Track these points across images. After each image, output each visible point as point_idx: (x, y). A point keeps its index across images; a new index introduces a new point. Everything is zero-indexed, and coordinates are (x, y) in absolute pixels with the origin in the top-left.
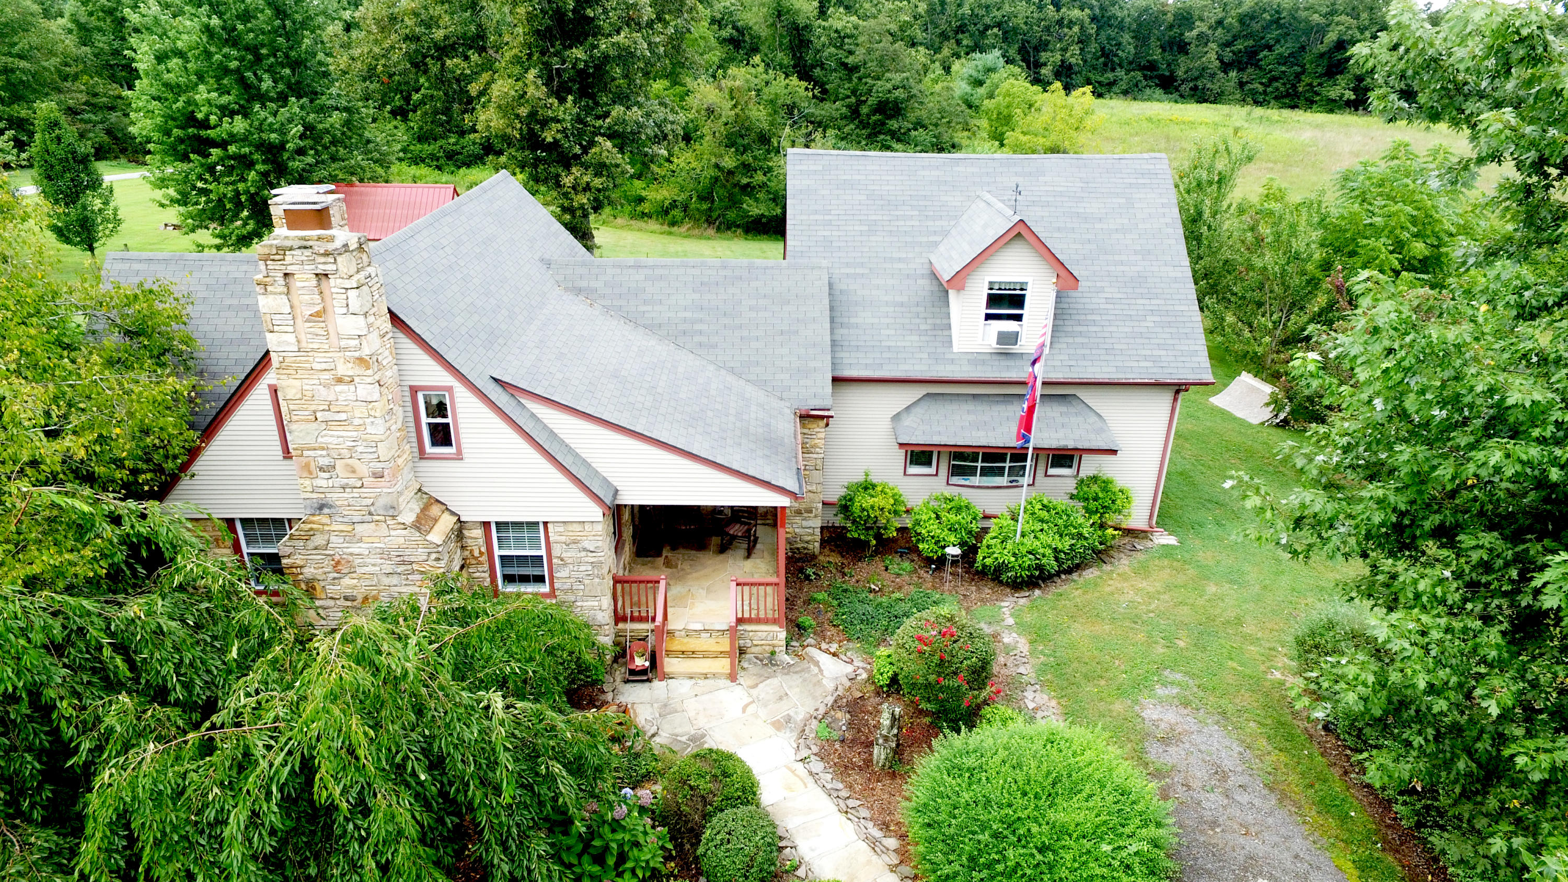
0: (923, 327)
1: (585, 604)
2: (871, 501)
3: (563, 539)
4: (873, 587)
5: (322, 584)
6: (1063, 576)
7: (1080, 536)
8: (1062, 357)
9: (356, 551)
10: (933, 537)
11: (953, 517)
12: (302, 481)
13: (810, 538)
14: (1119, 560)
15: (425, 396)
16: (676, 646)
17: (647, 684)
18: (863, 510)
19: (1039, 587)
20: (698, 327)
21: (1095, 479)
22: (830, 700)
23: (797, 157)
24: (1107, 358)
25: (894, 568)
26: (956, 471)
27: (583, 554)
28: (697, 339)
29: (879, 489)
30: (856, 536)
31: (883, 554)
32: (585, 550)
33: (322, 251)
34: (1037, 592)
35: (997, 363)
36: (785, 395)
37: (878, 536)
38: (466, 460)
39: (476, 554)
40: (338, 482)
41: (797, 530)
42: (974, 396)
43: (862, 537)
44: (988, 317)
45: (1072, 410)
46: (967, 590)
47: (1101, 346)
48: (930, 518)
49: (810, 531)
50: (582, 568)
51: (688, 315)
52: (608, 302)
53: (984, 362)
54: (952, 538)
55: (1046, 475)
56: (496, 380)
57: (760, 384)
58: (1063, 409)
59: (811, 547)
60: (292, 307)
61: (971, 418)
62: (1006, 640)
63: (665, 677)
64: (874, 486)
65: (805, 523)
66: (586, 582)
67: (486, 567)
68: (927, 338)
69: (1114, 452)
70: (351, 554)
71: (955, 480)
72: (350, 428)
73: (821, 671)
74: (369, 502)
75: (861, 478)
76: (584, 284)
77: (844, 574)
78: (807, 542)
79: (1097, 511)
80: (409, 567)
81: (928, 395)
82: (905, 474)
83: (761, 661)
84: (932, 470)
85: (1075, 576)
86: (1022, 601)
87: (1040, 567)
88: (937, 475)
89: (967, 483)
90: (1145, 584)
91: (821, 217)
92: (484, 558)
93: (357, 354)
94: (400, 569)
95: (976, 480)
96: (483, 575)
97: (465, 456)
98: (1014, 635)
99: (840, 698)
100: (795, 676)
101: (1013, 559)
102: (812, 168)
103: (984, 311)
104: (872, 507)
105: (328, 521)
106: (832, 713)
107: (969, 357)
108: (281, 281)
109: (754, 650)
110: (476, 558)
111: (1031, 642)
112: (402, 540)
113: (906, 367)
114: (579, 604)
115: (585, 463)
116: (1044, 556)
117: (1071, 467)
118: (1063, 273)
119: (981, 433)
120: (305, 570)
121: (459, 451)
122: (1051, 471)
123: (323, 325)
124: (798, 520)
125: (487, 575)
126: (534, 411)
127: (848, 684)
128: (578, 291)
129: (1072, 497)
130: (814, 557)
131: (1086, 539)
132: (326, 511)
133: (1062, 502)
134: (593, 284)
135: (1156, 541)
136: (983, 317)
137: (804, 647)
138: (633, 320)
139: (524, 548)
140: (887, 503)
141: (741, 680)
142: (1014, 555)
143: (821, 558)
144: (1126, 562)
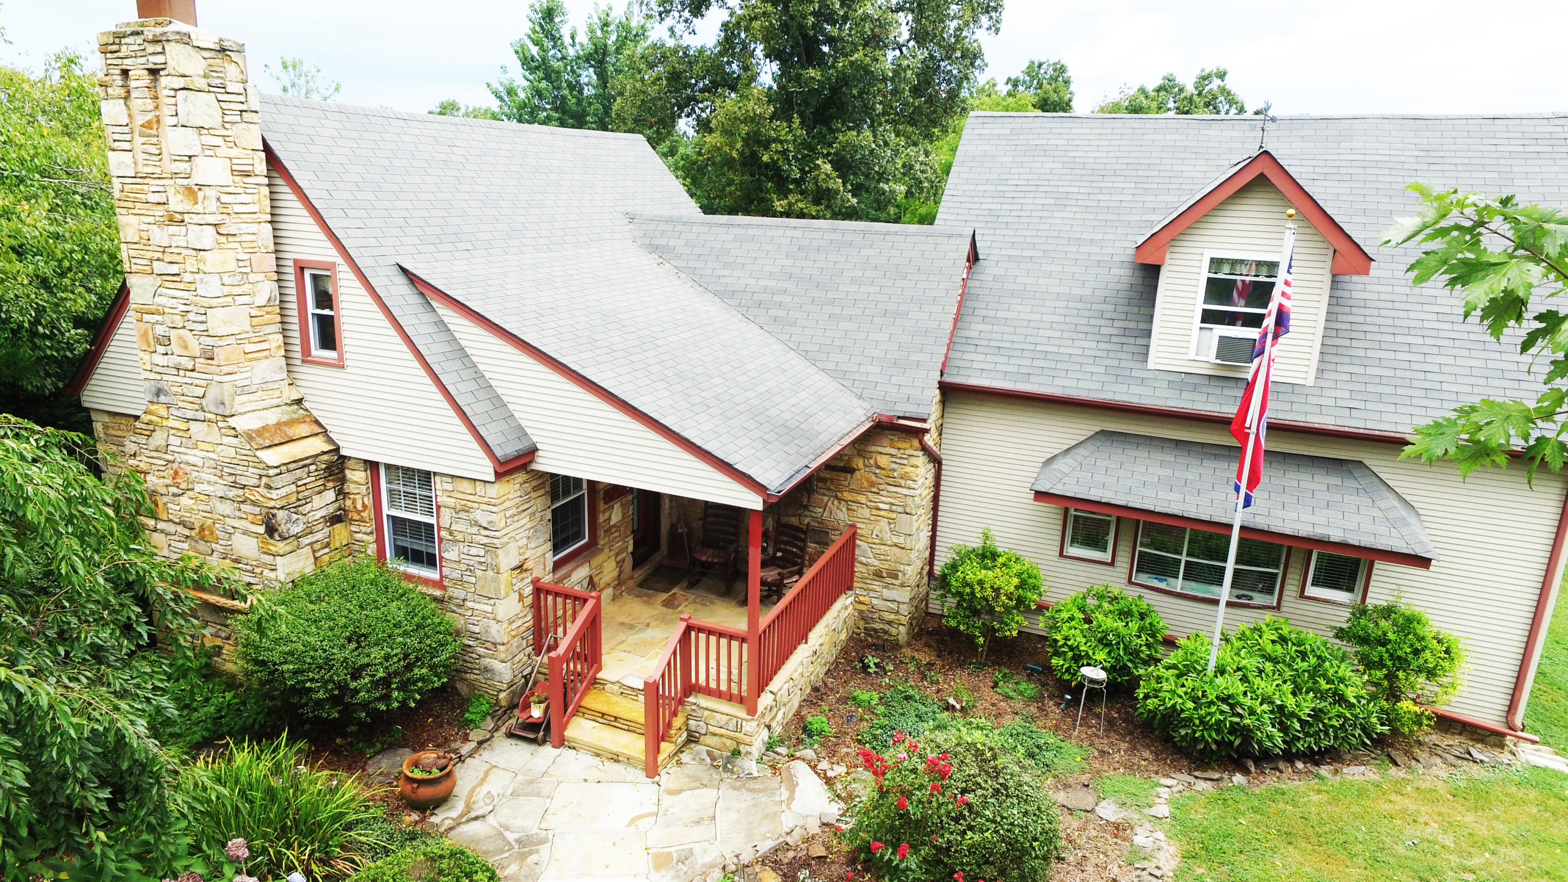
0: (1104, 331)
1: (477, 606)
2: (982, 574)
3: (451, 502)
4: (952, 701)
5: (165, 499)
6: (1300, 765)
7: (1340, 699)
8: (1338, 394)
9: (191, 459)
10: (1071, 649)
11: (1110, 623)
12: (142, 355)
13: (892, 617)
14: (1428, 767)
15: (315, 278)
16: (593, 701)
17: (533, 747)
18: (966, 584)
19: (1246, 772)
20: (777, 298)
21: (1388, 612)
22: (765, 846)
23: (980, 120)
24: (1426, 403)
25: (1007, 688)
26: (1148, 565)
27: (475, 530)
28: (773, 312)
29: (1001, 560)
30: (953, 623)
31: (997, 663)
32: (476, 524)
33: (150, 37)
34: (1238, 778)
35: (1218, 391)
36: (866, 393)
37: (989, 632)
38: (349, 370)
39: (359, 507)
40: (173, 360)
41: (875, 601)
42: (1178, 444)
43: (962, 628)
44: (1209, 317)
45: (1350, 483)
46: (1111, 744)
47: (1416, 384)
48: (1072, 619)
49: (894, 606)
50: (474, 551)
51: (771, 283)
52: (681, 263)
53: (1195, 388)
54: (1101, 655)
55: (1302, 595)
56: (404, 271)
57: (838, 375)
58: (1335, 480)
59: (894, 631)
60: (129, 115)
61: (1166, 472)
62: (1139, 840)
63: (561, 742)
64: (994, 556)
65: (886, 593)
66: (479, 573)
67: (371, 526)
68: (1109, 346)
69: (1423, 562)
70: (188, 463)
71: (1144, 579)
72: (181, 286)
73: (791, 798)
74: (200, 391)
75: (976, 543)
76: (663, 242)
77: (924, 677)
78: (890, 623)
79: (1381, 664)
80: (241, 492)
81: (1102, 432)
82: (1061, 554)
83: (713, 759)
84: (1107, 556)
85: (1324, 770)
86: (1201, 785)
87: (1246, 733)
88: (1112, 564)
89: (1162, 585)
90: (1470, 818)
91: (993, 188)
92: (368, 514)
93: (185, 182)
94: (232, 493)
95: (1178, 584)
96: (366, 537)
97: (347, 363)
98: (1160, 835)
99: (786, 847)
100: (747, 796)
101: (1190, 705)
102: (996, 132)
103: (1200, 305)
104: (981, 583)
105: (165, 414)
106: (758, 868)
107: (1172, 377)
108: (119, 80)
109: (709, 740)
110: (359, 512)
111: (1190, 856)
112: (232, 452)
113: (1065, 382)
114: (469, 604)
115: (498, 402)
116: (1252, 712)
117: (1350, 590)
118: (1343, 246)
119: (1175, 496)
120: (149, 478)
121: (341, 358)
122: (1311, 591)
123: (154, 140)
124: (877, 585)
125: (372, 538)
126: (446, 320)
127: (817, 830)
128: (654, 248)
129: (1341, 634)
130: (896, 646)
131: (1351, 706)
132: (162, 399)
133: (1313, 637)
134: (672, 242)
135: (1523, 757)
136: (1198, 315)
137: (792, 757)
138: (702, 283)
139: (414, 511)
140: (1010, 584)
141: (664, 778)
142: (1195, 700)
143: (907, 651)
144: (1444, 774)
